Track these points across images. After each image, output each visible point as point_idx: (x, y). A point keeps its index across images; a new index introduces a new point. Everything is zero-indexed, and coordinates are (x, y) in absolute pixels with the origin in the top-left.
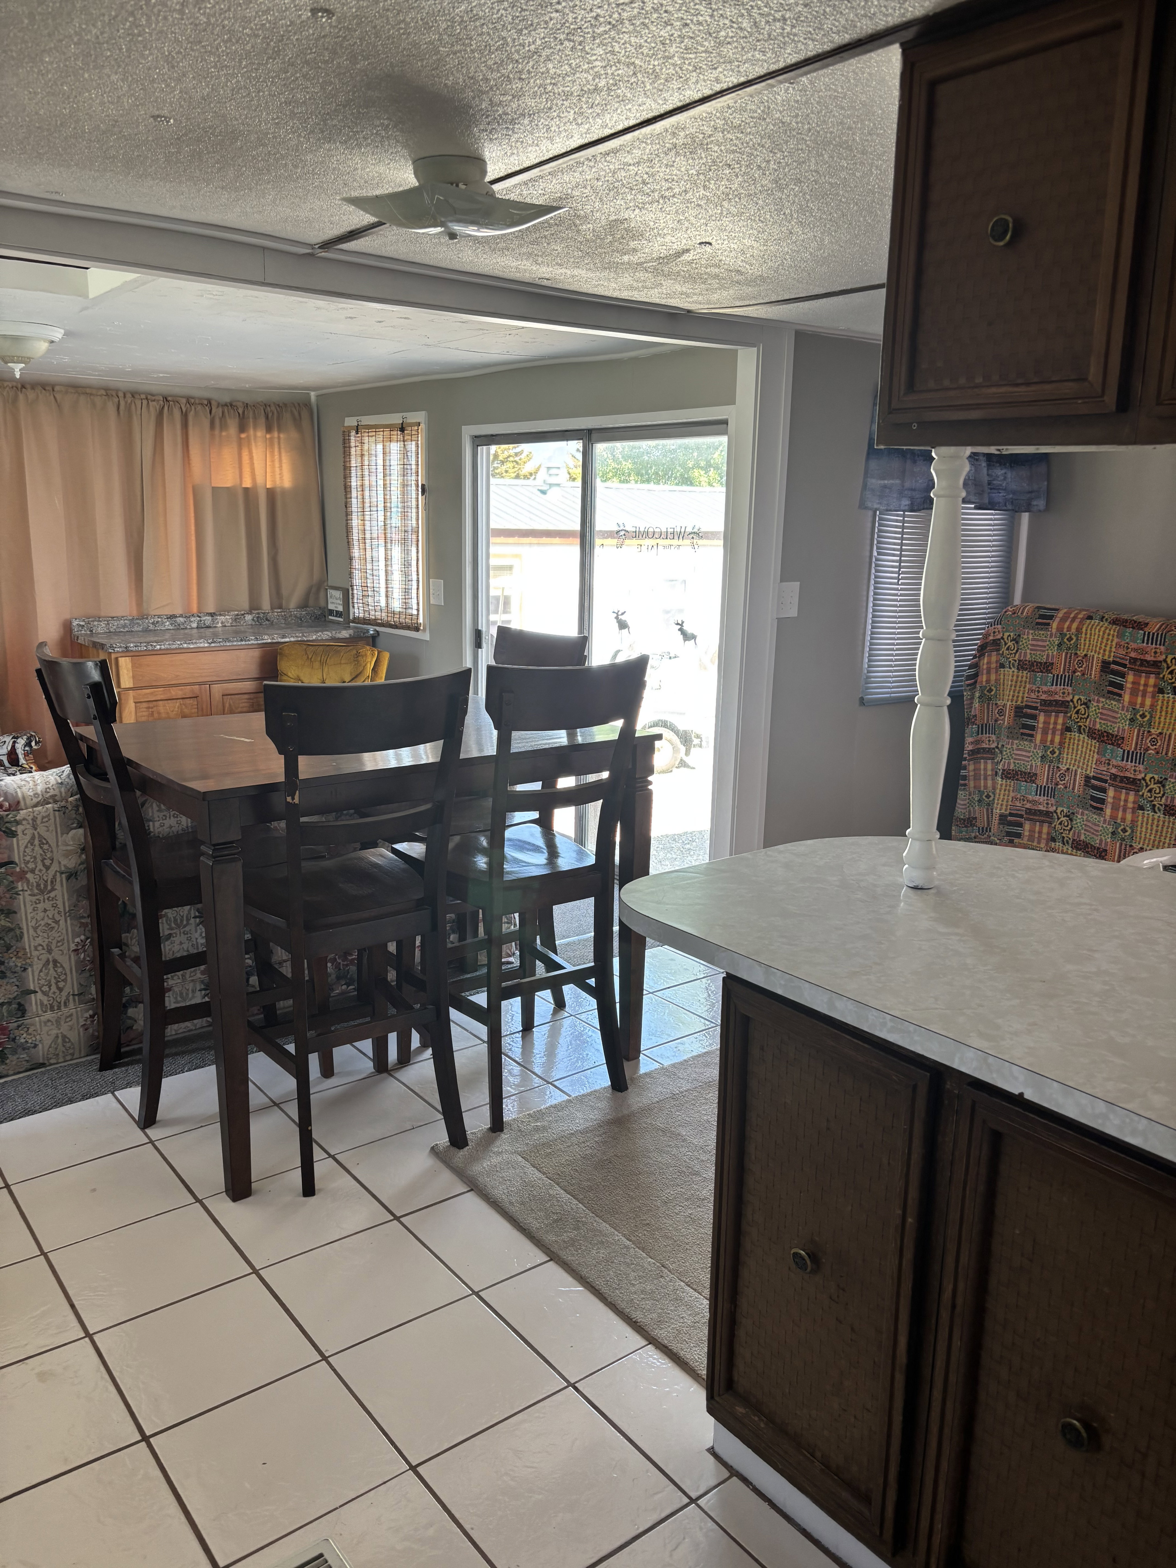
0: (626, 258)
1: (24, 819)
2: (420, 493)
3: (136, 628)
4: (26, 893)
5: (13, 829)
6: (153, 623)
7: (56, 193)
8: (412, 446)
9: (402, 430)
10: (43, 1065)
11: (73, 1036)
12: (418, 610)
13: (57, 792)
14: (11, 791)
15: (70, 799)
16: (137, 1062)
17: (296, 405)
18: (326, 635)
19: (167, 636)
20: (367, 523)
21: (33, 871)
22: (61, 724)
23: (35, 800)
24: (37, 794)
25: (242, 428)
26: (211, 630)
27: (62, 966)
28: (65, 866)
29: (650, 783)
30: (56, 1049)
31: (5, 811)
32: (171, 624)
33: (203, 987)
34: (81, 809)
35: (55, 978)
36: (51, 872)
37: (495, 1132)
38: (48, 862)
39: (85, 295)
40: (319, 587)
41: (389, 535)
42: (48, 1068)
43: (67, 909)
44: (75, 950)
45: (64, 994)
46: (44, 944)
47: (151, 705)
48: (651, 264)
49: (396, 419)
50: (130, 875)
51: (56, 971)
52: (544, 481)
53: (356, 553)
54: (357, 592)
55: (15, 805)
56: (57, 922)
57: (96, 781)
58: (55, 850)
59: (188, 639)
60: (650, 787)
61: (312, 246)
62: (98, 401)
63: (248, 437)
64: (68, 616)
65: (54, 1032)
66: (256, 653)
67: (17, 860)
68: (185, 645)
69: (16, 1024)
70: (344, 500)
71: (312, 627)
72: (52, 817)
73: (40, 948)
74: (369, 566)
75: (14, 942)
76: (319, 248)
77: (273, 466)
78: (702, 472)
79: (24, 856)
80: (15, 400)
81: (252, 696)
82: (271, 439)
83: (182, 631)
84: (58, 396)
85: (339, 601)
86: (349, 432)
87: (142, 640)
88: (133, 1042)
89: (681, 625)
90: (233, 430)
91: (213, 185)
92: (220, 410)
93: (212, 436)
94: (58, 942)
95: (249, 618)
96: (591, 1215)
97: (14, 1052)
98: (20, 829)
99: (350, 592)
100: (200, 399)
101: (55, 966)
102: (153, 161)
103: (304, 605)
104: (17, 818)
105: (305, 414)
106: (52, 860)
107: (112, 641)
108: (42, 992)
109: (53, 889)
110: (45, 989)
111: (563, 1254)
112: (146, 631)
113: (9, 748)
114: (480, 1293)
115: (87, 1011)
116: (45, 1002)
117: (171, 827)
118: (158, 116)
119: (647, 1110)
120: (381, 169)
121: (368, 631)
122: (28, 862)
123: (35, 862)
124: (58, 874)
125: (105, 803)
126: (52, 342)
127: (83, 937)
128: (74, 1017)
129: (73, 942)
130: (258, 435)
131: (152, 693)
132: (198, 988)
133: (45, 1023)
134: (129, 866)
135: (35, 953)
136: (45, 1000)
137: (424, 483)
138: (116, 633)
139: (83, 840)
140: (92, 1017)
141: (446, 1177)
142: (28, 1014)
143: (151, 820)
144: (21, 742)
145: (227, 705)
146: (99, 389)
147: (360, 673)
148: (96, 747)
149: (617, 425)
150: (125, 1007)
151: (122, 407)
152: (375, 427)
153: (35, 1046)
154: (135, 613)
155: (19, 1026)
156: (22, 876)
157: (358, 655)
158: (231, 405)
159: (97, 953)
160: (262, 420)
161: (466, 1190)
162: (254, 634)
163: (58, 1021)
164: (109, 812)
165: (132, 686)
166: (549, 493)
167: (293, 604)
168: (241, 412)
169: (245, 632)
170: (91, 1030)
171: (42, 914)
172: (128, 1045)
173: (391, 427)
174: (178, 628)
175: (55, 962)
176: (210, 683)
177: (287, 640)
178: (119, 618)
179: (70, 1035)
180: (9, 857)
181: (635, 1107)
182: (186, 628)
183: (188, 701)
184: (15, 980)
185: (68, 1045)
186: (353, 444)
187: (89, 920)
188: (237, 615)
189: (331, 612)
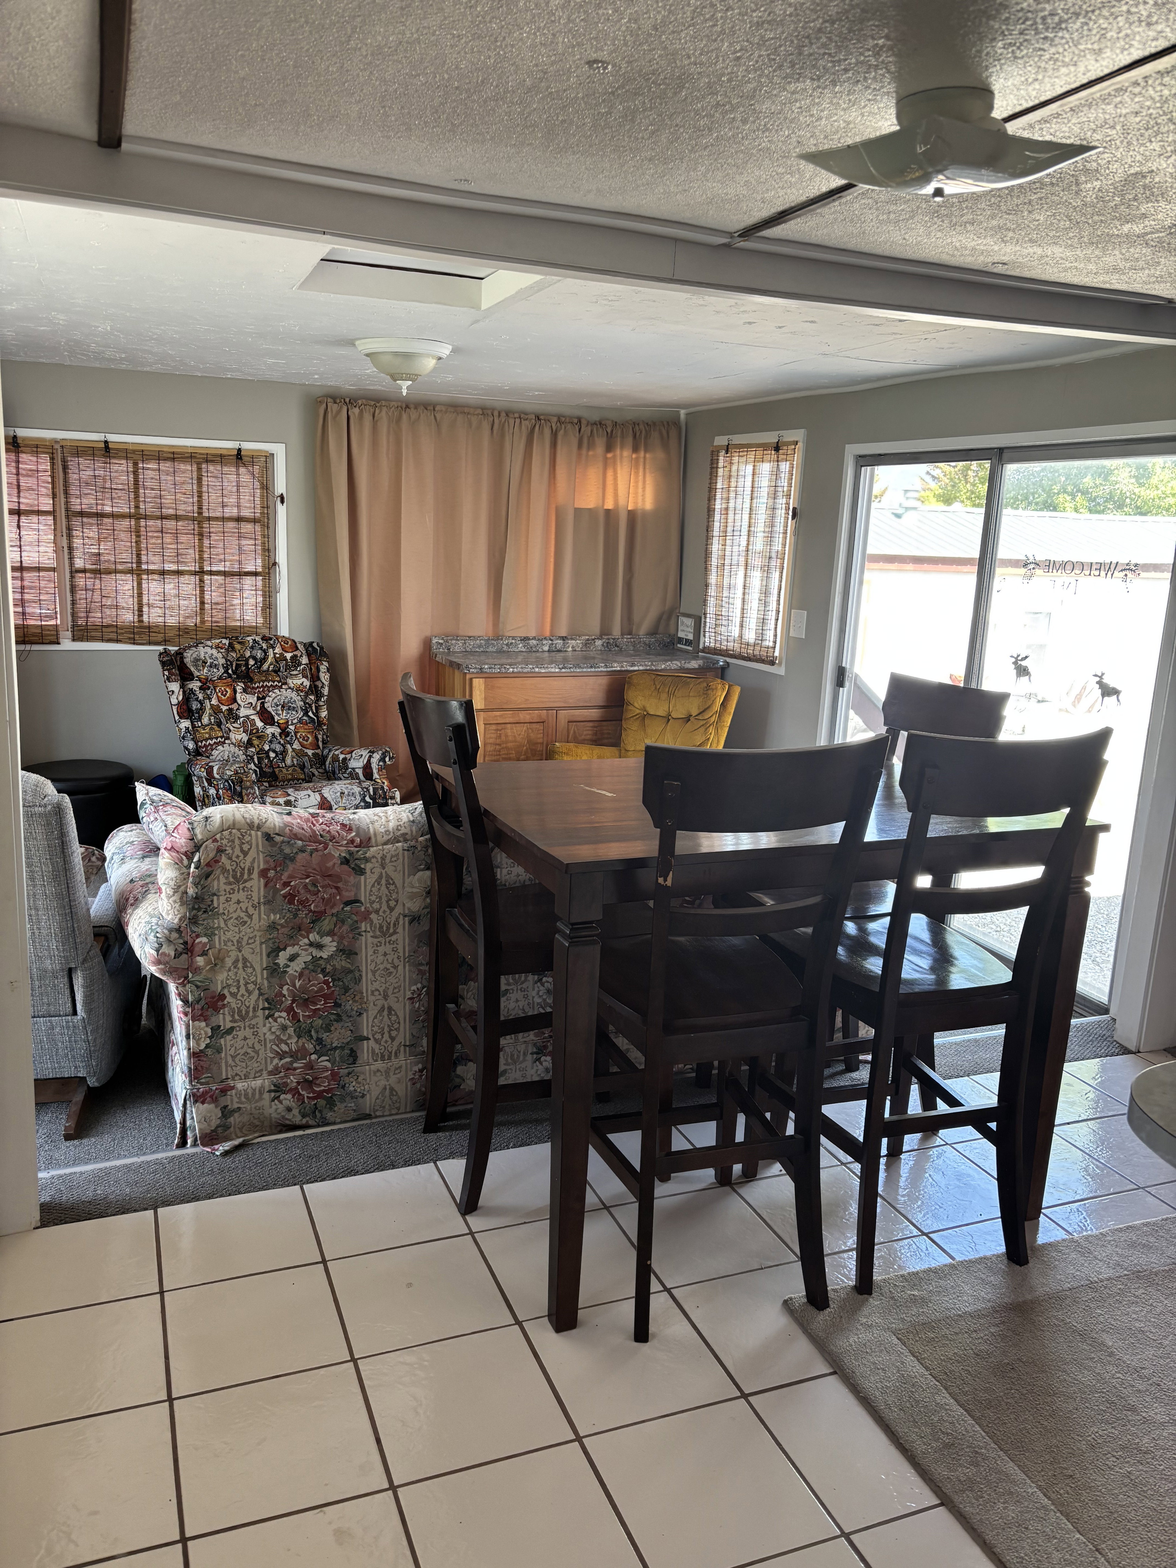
0: (1126, 228)
1: (374, 857)
2: (790, 517)
3: (490, 649)
4: (369, 935)
5: (362, 866)
6: (507, 645)
7: (465, 180)
8: (785, 466)
9: (777, 449)
10: (368, 1116)
11: (401, 1090)
12: (775, 642)
13: (407, 831)
14: (363, 826)
15: (421, 839)
16: (462, 1127)
17: (665, 423)
18: (675, 664)
19: (520, 659)
20: (728, 548)
21: (377, 912)
22: (419, 761)
23: (386, 838)
24: (388, 831)
25: (609, 448)
26: (562, 654)
27: (396, 1014)
28: (409, 909)
29: (1088, 884)
30: (383, 1101)
31: (356, 847)
32: (524, 646)
33: (535, 1050)
34: (430, 851)
35: (389, 1026)
36: (395, 914)
37: (861, 1294)
38: (392, 903)
39: (478, 308)
40: (671, 614)
41: (749, 561)
42: (374, 1120)
43: (407, 955)
44: (410, 999)
45: (396, 1043)
46: (381, 990)
47: (500, 727)
48: (1157, 235)
49: (771, 437)
50: (475, 931)
51: (390, 1019)
52: (900, 505)
53: (713, 579)
54: (710, 621)
55: (366, 841)
56: (396, 967)
57: (449, 828)
58: (401, 891)
59: (539, 663)
60: (1087, 889)
61: (730, 234)
62: (474, 420)
63: (614, 457)
64: (428, 633)
65: (383, 1083)
66: (603, 681)
67: (363, 900)
68: (537, 670)
69: (346, 1071)
70: (706, 524)
71: (660, 655)
72: (401, 856)
73: (377, 993)
74: (725, 594)
75: (352, 985)
76: (739, 236)
77: (636, 487)
78: (1069, 498)
79: (370, 895)
80: (399, 420)
81: (596, 724)
82: (637, 459)
83: (534, 654)
84: (438, 416)
85: (689, 629)
86: (718, 452)
87: (496, 661)
88: (459, 1102)
89: (1101, 677)
90: (600, 449)
91: (640, 156)
92: (589, 428)
93: (579, 456)
94: (395, 988)
95: (599, 643)
96: (993, 1445)
97: (342, 1099)
98: (369, 866)
99: (703, 620)
100: (571, 417)
101: (390, 1013)
102: (577, 127)
103: (653, 633)
104: (367, 855)
105: (673, 433)
106: (397, 901)
107: (468, 662)
108: (375, 1039)
109: (395, 933)
110: (378, 1036)
111: (957, 1499)
112: (500, 652)
113: (365, 762)
114: (851, 1537)
115: (417, 1064)
116: (377, 1051)
117: (518, 875)
118: (596, 61)
119: (1058, 1298)
120: (854, 114)
121: (718, 661)
122: (374, 902)
123: (380, 903)
124: (401, 917)
125: (457, 853)
126: (440, 358)
127: (419, 985)
128: (404, 1068)
129: (410, 990)
130: (624, 455)
131: (501, 716)
132: (530, 1051)
133: (375, 1073)
134: (474, 921)
135: (372, 998)
136: (376, 1047)
137: (796, 506)
138: (472, 653)
139: (429, 883)
140: (421, 1071)
141: (803, 1347)
142: (359, 1061)
143: (498, 867)
144: (377, 757)
145: (572, 732)
146: (476, 408)
147: (709, 707)
148: (453, 790)
149: (1038, 443)
150: (455, 1065)
151: (496, 426)
152: (748, 446)
153: (363, 1096)
154: (490, 634)
155: (349, 1073)
156: (366, 916)
157: (708, 688)
158: (600, 424)
159: (432, 1004)
160: (630, 439)
161: (828, 1372)
162: (605, 661)
163: (387, 1072)
164: (458, 861)
165: (483, 707)
166: (904, 517)
167: (644, 629)
168: (609, 431)
169: (594, 658)
170: (418, 1085)
171: (381, 958)
172: (454, 1105)
173: (765, 446)
174: (531, 650)
175: (390, 1009)
176: (557, 709)
177: (636, 668)
178: (474, 638)
179: (397, 1088)
180: (356, 894)
181: (1040, 1291)
182: (538, 651)
183: (534, 726)
184: (350, 1024)
185: (395, 1098)
186: (721, 464)
187: (427, 968)
188: (588, 640)
189: (680, 640)
